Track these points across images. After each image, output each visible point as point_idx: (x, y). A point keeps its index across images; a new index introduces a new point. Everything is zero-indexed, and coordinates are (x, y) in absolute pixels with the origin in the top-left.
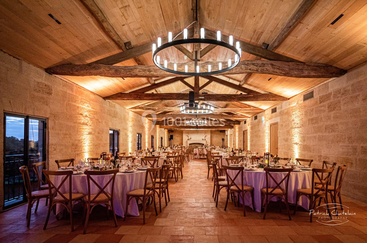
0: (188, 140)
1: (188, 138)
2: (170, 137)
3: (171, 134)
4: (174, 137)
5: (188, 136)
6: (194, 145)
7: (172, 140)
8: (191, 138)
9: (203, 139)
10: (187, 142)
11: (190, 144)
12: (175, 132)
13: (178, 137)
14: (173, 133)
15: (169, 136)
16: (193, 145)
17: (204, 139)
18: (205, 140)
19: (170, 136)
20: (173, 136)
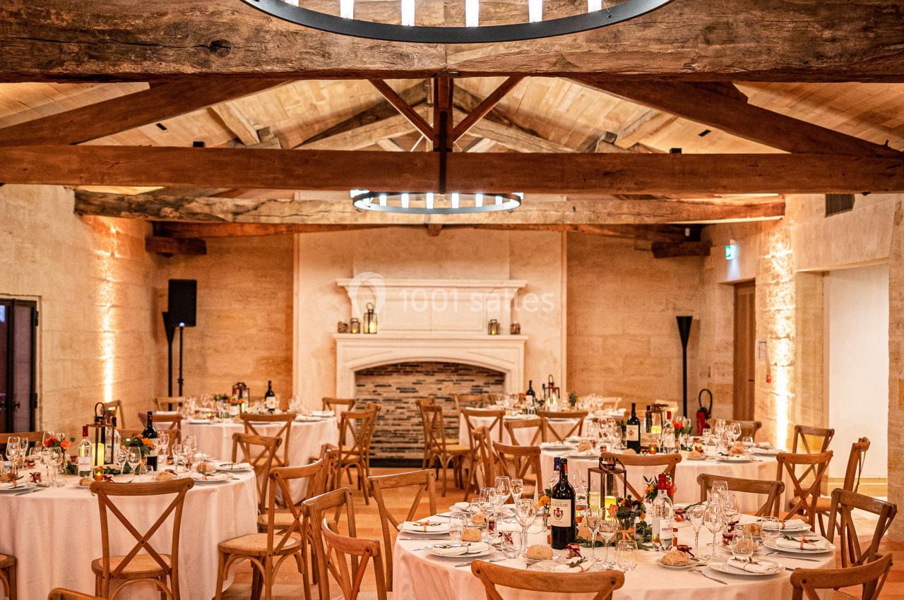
0: (343, 328)
1: (344, 307)
2: (164, 306)
3: (180, 272)
4: (204, 300)
5: (342, 290)
6: (407, 381)
7: (188, 331)
8: (370, 314)
9: (494, 326)
10: (333, 350)
11: (363, 374)
12: (221, 252)
13: (244, 297)
14: (201, 261)
15: (155, 294)
16: (395, 380)
17: (505, 326)
18: (516, 330)
19: (164, 286)
20: (200, 293)
